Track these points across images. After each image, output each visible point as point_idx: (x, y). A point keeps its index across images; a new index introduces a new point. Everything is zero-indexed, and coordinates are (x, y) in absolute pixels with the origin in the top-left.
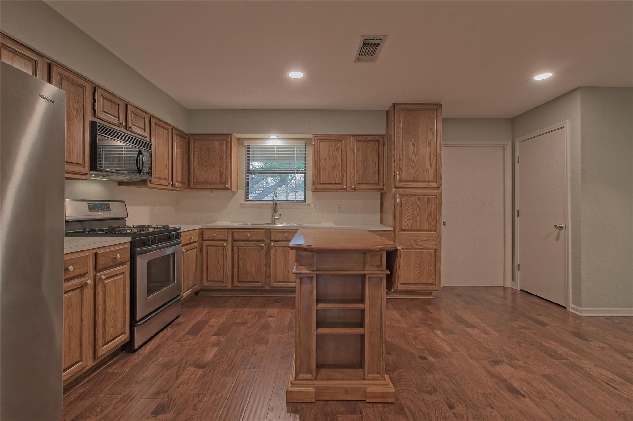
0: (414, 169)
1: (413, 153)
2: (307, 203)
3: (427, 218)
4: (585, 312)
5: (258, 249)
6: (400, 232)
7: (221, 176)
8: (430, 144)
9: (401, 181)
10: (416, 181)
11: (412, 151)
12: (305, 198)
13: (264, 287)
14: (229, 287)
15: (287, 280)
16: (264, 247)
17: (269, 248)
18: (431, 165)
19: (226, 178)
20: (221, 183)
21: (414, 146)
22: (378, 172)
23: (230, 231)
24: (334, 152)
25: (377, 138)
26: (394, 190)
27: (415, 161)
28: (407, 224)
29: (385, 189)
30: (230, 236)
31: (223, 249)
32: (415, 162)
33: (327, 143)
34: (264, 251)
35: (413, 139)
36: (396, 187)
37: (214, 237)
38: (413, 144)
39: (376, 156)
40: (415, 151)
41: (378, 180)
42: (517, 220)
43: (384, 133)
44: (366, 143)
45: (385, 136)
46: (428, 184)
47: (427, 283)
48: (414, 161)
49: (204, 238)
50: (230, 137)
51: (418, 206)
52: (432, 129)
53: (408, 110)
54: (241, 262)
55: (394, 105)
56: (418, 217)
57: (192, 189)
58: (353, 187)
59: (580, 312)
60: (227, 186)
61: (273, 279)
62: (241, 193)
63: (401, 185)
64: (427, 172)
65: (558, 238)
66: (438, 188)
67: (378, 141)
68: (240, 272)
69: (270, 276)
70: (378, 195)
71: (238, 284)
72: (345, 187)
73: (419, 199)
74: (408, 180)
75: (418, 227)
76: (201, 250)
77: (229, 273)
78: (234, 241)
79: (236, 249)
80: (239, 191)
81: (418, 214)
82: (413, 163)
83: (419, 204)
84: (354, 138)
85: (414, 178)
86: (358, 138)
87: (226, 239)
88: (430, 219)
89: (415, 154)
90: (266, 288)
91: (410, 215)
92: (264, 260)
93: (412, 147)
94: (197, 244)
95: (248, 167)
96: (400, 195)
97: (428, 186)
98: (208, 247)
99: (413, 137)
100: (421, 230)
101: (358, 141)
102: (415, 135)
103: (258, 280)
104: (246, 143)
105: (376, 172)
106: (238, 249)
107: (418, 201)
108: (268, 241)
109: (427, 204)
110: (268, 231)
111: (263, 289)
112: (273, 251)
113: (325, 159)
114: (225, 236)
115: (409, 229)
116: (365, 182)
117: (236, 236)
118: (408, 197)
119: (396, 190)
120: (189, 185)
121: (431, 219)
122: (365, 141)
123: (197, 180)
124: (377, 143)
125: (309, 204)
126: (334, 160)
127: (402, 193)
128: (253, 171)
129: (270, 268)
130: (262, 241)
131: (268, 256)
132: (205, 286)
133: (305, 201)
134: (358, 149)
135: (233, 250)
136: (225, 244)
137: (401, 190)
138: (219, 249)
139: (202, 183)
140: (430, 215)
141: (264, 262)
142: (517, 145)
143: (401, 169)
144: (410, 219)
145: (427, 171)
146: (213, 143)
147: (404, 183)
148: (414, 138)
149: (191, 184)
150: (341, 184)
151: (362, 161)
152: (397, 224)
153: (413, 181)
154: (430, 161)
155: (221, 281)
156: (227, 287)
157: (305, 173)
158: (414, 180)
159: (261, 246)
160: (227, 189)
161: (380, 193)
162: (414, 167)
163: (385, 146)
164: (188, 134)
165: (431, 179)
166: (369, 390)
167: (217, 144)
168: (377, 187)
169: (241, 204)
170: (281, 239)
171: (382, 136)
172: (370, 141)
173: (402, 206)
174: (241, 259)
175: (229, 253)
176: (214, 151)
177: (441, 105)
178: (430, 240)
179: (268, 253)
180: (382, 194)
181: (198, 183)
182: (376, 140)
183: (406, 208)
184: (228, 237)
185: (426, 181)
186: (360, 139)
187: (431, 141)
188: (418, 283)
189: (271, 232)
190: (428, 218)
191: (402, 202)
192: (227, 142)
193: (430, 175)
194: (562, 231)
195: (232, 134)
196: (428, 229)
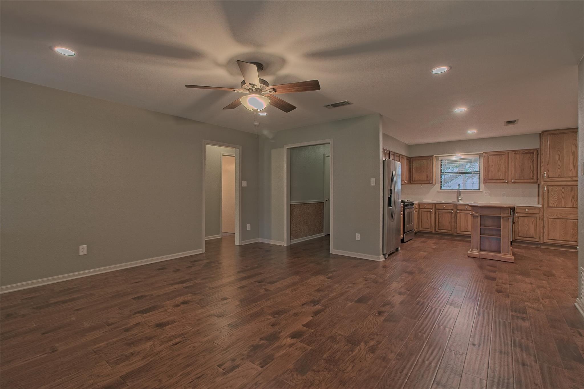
0: (559, 170)
1: (558, 160)
2: (480, 191)
5: (450, 214)
6: (548, 208)
7: (427, 177)
8: (573, 153)
9: (548, 177)
10: (561, 177)
12: (479, 188)
13: (453, 233)
14: (433, 232)
15: (467, 231)
16: (453, 213)
17: (457, 213)
18: (574, 166)
19: (430, 178)
20: (427, 181)
22: (533, 172)
23: (434, 204)
24: (499, 162)
25: (532, 151)
26: (543, 183)
28: (554, 203)
30: (434, 207)
31: (430, 213)
32: (561, 165)
33: (494, 157)
34: (453, 215)
36: (544, 181)
37: (425, 207)
38: (558, 154)
39: (531, 162)
41: (533, 176)
43: (538, 147)
44: (523, 155)
45: (539, 149)
46: (572, 179)
47: (571, 240)
48: (559, 165)
49: (420, 207)
50: (432, 157)
51: (563, 193)
53: (555, 134)
54: (440, 220)
55: (543, 132)
56: (563, 199)
57: (412, 184)
58: (513, 181)
60: (431, 182)
61: (458, 229)
62: (438, 185)
63: (548, 180)
64: (571, 171)
66: (575, 181)
67: (533, 153)
68: (439, 225)
69: (456, 228)
70: (536, 185)
71: (438, 230)
72: (506, 181)
73: (563, 188)
74: (555, 176)
75: (563, 205)
76: (419, 213)
77: (433, 225)
78: (436, 209)
79: (437, 213)
80: (436, 184)
81: (563, 197)
82: (559, 166)
83: (564, 191)
84: (513, 152)
85: (559, 175)
86: (516, 152)
87: (432, 208)
88: (573, 200)
89: (560, 160)
90: (454, 234)
91: (556, 198)
92: (453, 219)
93: (558, 157)
94: (417, 210)
95: (442, 171)
96: (548, 186)
97: (572, 180)
98: (422, 212)
99: (558, 150)
100: (566, 207)
101: (516, 154)
102: (560, 149)
103: (450, 229)
104: (440, 159)
105: (531, 172)
106: (438, 213)
108: (455, 210)
109: (571, 191)
110: (456, 205)
111: (452, 234)
112: (458, 215)
113: (492, 166)
114: (431, 207)
115: (555, 206)
116: (522, 178)
117: (437, 207)
118: (554, 187)
119: (545, 183)
120: (410, 182)
121: (575, 200)
122: (522, 153)
123: (414, 180)
124: (532, 154)
125: (482, 191)
126: (498, 166)
127: (550, 185)
128: (445, 173)
129: (456, 224)
130: (452, 210)
131: (456, 218)
132: (420, 230)
133: (479, 190)
134: (517, 159)
135: (435, 213)
136: (431, 211)
137: (548, 183)
138: (428, 213)
139: (417, 181)
140: (573, 198)
141: (453, 221)
143: (548, 170)
144: (556, 200)
146: (423, 161)
147: (551, 179)
148: (560, 151)
149: (411, 182)
150: (503, 180)
151: (520, 166)
152: (545, 203)
153: (558, 177)
155: (429, 229)
156: (432, 231)
157: (479, 173)
159: (451, 212)
160: (431, 183)
162: (559, 169)
163: (539, 155)
164: (410, 157)
165: (574, 175)
167: (425, 162)
168: (532, 181)
169: (438, 191)
170: (463, 209)
171: (537, 150)
172: (526, 153)
174: (440, 218)
175: (433, 215)
176: (423, 165)
178: (574, 214)
179: (456, 216)
181: (415, 181)
182: (531, 152)
183: (552, 194)
184: (433, 207)
185: (571, 177)
186: (518, 152)
188: (563, 240)
189: (457, 206)
190: (572, 200)
191: (549, 190)
192: (431, 160)
193: (573, 173)
195: (433, 156)
196: (571, 207)
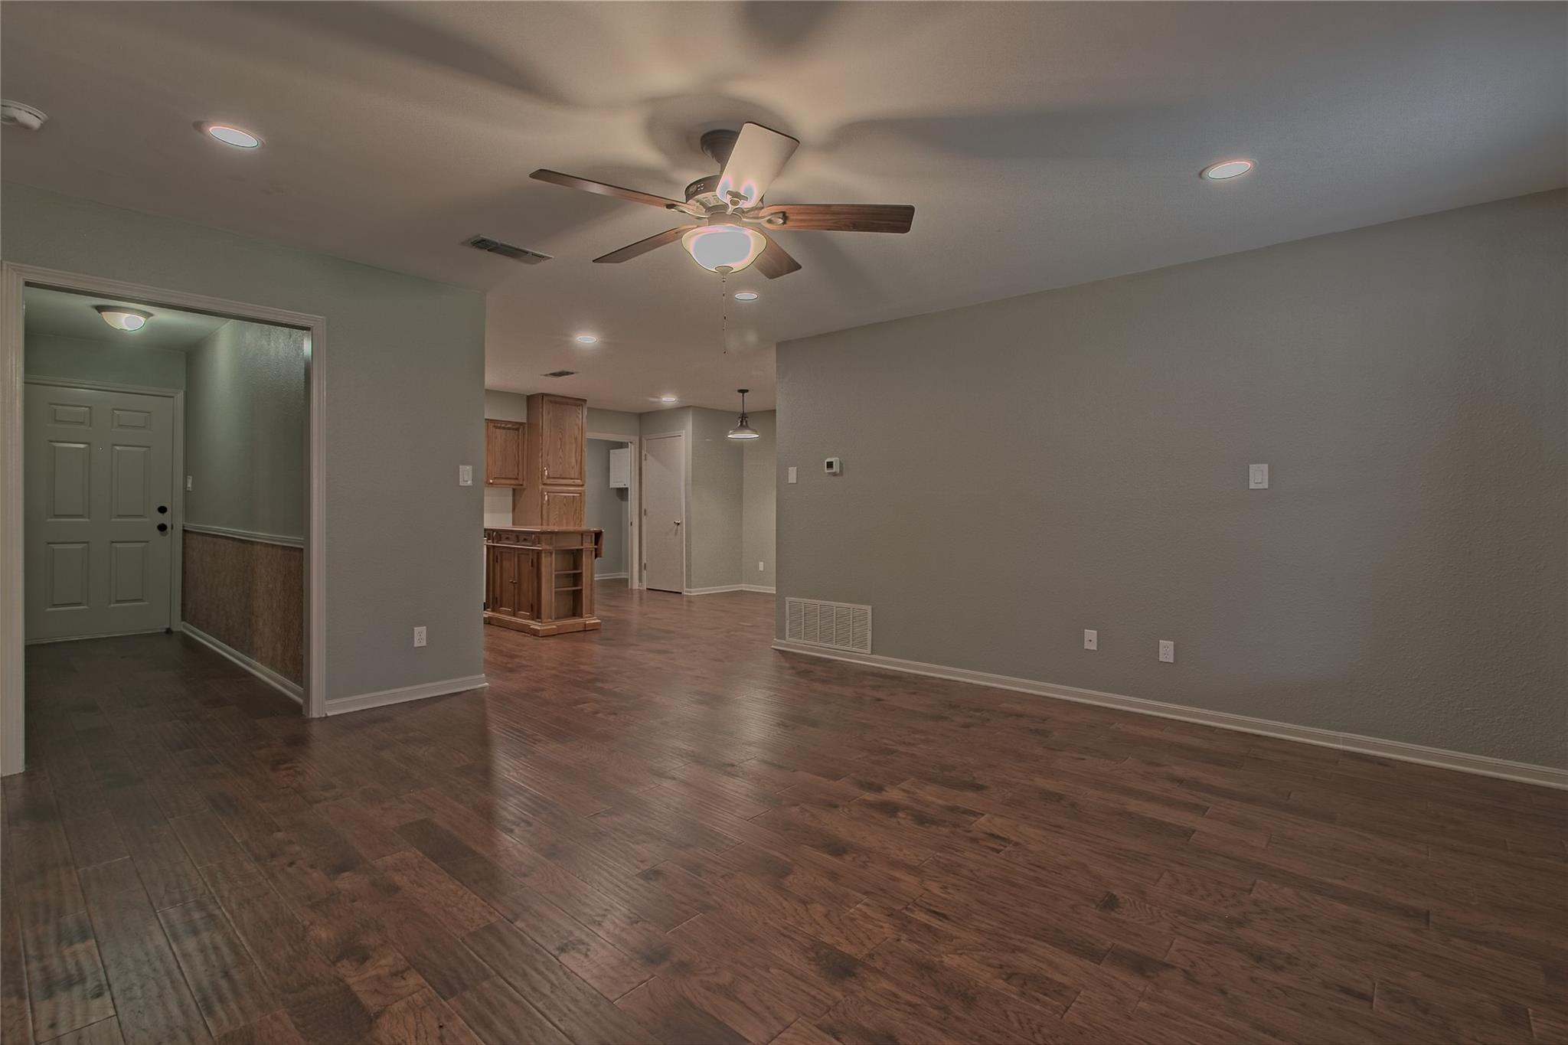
0: (561, 465)
1: (560, 449)
3: (572, 516)
4: (694, 592)
8: (576, 439)
9: (548, 477)
10: (563, 478)
11: (559, 447)
18: (577, 461)
21: (561, 441)
22: (518, 465)
26: (541, 487)
29: (525, 485)
32: (562, 458)
36: (544, 484)
38: (560, 439)
39: (516, 447)
40: (562, 447)
41: (518, 474)
42: (644, 518)
43: (525, 420)
44: (506, 430)
45: (526, 423)
48: (560, 457)
51: (565, 504)
52: (577, 426)
53: (556, 403)
55: (543, 397)
56: (564, 515)
58: (491, 481)
59: (690, 592)
63: (548, 481)
64: (573, 469)
65: (676, 534)
66: (582, 485)
67: (518, 429)
70: (508, 490)
73: (565, 497)
74: (555, 476)
81: (564, 512)
83: (565, 502)
84: (493, 424)
85: (561, 475)
86: (496, 424)
89: (562, 449)
91: (557, 514)
93: (559, 442)
96: (548, 492)
97: (574, 484)
99: (560, 431)
101: (497, 428)
102: (562, 428)
105: (516, 465)
107: (565, 499)
109: (573, 502)
116: (504, 476)
118: (555, 495)
119: (544, 487)
121: (577, 517)
122: (505, 428)
124: (517, 432)
127: (550, 490)
134: (497, 438)
137: (548, 487)
140: (575, 513)
142: (644, 442)
143: (548, 465)
144: (557, 517)
147: (551, 480)
148: (561, 433)
151: (502, 451)
153: (559, 478)
154: (576, 458)
158: (561, 477)
161: (511, 489)
162: (560, 463)
163: (525, 435)
165: (576, 477)
166: (587, 622)
168: (517, 482)
171: (522, 424)
172: (509, 429)
173: (549, 504)
177: (585, 400)
180: (514, 490)
182: (517, 427)
183: (553, 506)
185: (572, 479)
186: (500, 425)
190: (574, 516)
191: (549, 499)
193: (574, 473)
194: (679, 527)
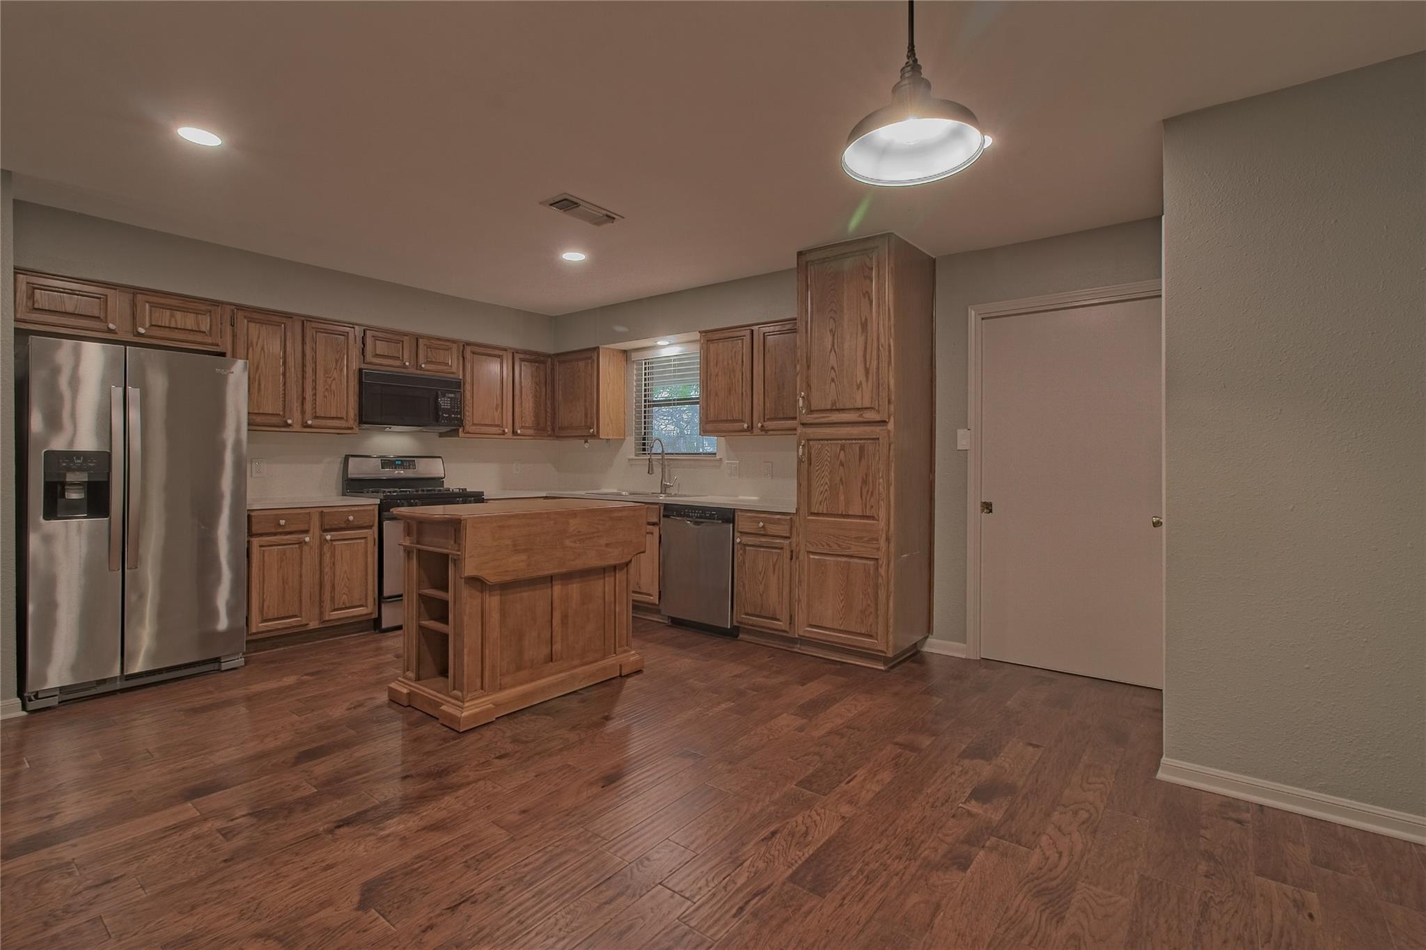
0: (833, 384)
1: (831, 350)
2: (717, 457)
3: (859, 489)
6: (809, 518)
7: (585, 415)
8: (864, 325)
9: (811, 411)
10: (838, 410)
11: (830, 347)
18: (867, 371)
19: (590, 418)
21: (834, 335)
24: (730, 362)
27: (835, 366)
28: (821, 501)
32: (836, 369)
33: (718, 344)
35: (832, 320)
36: (802, 425)
38: (831, 331)
40: (836, 347)
46: (861, 416)
47: (859, 632)
48: (833, 368)
50: (595, 353)
51: (842, 464)
52: (868, 295)
53: (823, 261)
55: (801, 255)
56: (841, 487)
58: (761, 425)
60: (592, 431)
62: (625, 442)
63: (810, 419)
64: (858, 388)
66: (884, 422)
72: (747, 426)
73: (843, 448)
74: (823, 408)
75: (841, 510)
81: (841, 480)
82: (832, 371)
83: (843, 459)
85: (834, 403)
88: (865, 491)
89: (835, 352)
91: (826, 483)
93: (830, 339)
96: (808, 440)
97: (861, 419)
99: (831, 317)
100: (848, 516)
102: (835, 311)
104: (639, 356)
107: (842, 452)
109: (860, 460)
115: (825, 512)
116: (781, 416)
118: (822, 445)
119: (802, 430)
121: (868, 491)
122: (778, 333)
123: (562, 424)
125: (721, 461)
126: (730, 377)
139: (568, 428)
140: (865, 482)
143: (808, 387)
144: (826, 490)
145: (859, 386)
147: (813, 415)
148: (834, 319)
149: (556, 430)
150: (742, 421)
152: (801, 501)
153: (831, 410)
154: (865, 364)
158: (834, 408)
160: (593, 436)
162: (833, 380)
165: (868, 404)
167: (578, 366)
169: (629, 460)
173: (810, 464)
176: (578, 376)
177: (888, 235)
178: (866, 539)
181: (562, 428)
183: (818, 468)
185: (858, 409)
187: (866, 319)
188: (842, 628)
190: (862, 489)
191: (810, 454)
192: (592, 362)
193: (865, 395)
195: (599, 348)
196: (861, 514)
